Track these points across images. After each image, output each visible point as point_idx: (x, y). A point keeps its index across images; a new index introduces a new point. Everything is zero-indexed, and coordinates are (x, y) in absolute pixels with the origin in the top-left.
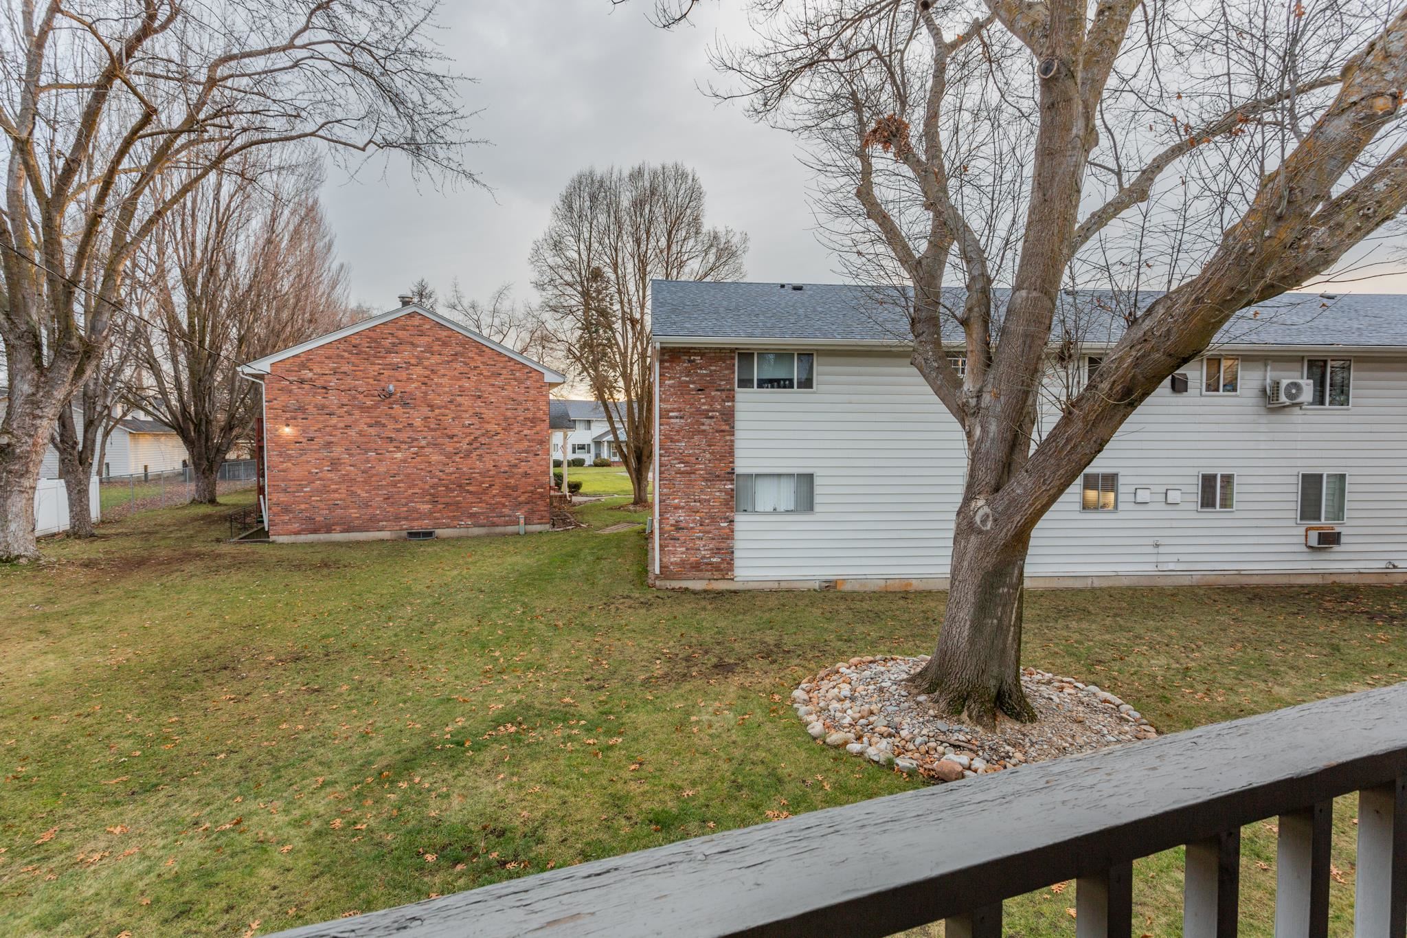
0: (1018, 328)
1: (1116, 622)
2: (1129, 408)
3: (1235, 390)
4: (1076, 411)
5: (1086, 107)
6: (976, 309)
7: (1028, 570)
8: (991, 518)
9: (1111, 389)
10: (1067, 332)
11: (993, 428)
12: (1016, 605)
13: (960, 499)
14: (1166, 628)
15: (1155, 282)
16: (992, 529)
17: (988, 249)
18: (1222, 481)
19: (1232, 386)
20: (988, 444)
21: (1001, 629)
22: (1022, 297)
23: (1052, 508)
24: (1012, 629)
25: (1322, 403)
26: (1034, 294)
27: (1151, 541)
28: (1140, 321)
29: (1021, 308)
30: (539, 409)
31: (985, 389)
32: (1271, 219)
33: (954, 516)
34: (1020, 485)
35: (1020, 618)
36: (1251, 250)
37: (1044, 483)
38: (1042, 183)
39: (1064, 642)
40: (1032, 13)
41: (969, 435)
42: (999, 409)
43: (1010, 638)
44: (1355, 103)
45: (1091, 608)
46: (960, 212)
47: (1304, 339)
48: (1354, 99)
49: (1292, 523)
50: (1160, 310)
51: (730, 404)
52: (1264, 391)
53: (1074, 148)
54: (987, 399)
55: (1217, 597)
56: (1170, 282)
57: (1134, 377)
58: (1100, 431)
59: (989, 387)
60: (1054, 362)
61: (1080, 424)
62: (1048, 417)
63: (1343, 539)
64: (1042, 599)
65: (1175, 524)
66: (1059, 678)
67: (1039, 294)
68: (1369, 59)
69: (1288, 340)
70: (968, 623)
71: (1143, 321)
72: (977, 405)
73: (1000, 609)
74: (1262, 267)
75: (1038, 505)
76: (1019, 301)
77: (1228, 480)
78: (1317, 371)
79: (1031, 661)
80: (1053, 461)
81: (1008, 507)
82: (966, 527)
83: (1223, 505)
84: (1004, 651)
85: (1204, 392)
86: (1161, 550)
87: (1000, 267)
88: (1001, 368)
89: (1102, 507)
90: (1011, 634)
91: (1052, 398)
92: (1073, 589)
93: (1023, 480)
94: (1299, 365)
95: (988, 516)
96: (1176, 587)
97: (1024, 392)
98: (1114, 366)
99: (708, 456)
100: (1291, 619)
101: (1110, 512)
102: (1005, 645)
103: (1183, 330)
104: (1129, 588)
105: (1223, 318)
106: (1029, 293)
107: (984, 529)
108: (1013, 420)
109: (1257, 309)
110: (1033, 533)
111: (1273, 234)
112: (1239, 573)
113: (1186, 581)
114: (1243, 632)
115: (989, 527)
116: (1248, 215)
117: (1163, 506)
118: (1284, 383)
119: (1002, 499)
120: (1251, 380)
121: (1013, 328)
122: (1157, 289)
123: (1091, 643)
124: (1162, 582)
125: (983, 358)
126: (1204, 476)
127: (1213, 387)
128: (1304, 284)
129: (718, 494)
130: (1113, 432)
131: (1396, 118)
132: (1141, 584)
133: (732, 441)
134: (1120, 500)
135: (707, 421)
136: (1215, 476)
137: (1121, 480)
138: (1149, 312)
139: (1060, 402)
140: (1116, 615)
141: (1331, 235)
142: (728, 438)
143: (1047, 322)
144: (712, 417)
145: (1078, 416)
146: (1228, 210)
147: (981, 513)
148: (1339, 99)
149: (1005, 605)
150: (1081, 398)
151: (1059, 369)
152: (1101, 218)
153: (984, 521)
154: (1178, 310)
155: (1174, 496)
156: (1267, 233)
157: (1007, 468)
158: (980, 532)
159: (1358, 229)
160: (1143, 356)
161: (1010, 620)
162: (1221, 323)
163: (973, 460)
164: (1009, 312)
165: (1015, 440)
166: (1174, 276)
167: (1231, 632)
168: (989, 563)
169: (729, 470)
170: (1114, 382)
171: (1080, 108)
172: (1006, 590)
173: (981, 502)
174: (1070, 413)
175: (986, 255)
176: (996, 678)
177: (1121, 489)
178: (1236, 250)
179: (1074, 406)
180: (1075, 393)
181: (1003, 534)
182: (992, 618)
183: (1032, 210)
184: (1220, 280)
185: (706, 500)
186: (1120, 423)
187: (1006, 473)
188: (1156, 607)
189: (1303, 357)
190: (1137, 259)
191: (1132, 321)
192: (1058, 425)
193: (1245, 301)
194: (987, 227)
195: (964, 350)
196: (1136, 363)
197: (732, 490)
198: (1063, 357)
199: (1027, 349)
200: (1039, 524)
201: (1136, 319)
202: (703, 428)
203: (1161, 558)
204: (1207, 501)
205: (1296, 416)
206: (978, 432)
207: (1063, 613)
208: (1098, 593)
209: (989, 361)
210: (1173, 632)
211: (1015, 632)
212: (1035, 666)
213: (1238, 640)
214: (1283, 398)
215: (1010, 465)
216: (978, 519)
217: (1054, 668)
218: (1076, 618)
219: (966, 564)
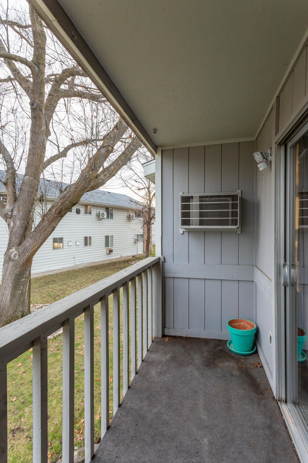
0: (26, 188)
1: (63, 282)
2: (61, 218)
3: (91, 214)
4: (45, 218)
5: (46, 122)
6: (10, 180)
7: (32, 272)
8: (17, 255)
9: (55, 211)
10: (42, 192)
11: (18, 223)
12: (28, 284)
13: (6, 249)
14: (76, 281)
15: (67, 181)
16: (18, 259)
17: (14, 159)
18: (89, 239)
19: (90, 213)
20: (16, 229)
21: (23, 294)
22: (27, 178)
23: (39, 250)
24: (27, 293)
25: (108, 218)
26: (31, 178)
27: (72, 257)
28: (63, 192)
29: (27, 182)
31: (14, 209)
32: (91, 170)
33: (3, 256)
34: (28, 242)
35: (30, 288)
36: (87, 177)
37: (36, 241)
38: (33, 142)
39: (47, 293)
40: (28, 84)
41: (9, 225)
42: (19, 216)
43: (26, 296)
44: (105, 146)
45: (56, 280)
46: (2, 143)
47: (104, 202)
48: (105, 145)
49: (103, 248)
50: (68, 189)
52: (97, 215)
53: (43, 134)
54: (15, 212)
55: (88, 270)
56: (71, 182)
57: (61, 208)
58: (53, 224)
59: (16, 208)
60: (38, 201)
61: (47, 222)
62: (37, 220)
63: (113, 251)
64: (41, 280)
65: (79, 251)
66: (45, 305)
67: (33, 179)
68: (108, 137)
69: (101, 202)
70: (9, 294)
71: (64, 192)
72: (11, 215)
73: (22, 286)
74: (90, 182)
75: (34, 249)
76: (26, 179)
77: (90, 238)
78: (107, 210)
79: (36, 302)
80: (39, 234)
81: (24, 251)
82: (8, 259)
83: (89, 245)
84: (24, 301)
85: (84, 214)
86: (75, 259)
87: (19, 166)
88: (20, 202)
89: (59, 248)
90: (26, 294)
91: (38, 213)
92: (51, 275)
93: (29, 241)
94: (104, 208)
95: (16, 254)
96: (79, 269)
97: (29, 211)
98: (56, 204)
100: (103, 272)
101: (61, 249)
102: (24, 299)
103: (73, 196)
104: (67, 271)
105: (82, 194)
106: (29, 178)
107: (15, 259)
108: (25, 220)
109: (91, 193)
110: (34, 259)
111: (92, 174)
112: (94, 263)
113: (81, 267)
114: (94, 278)
115: (17, 258)
116: (86, 167)
117: (75, 246)
118: (101, 213)
119: (21, 248)
120: (94, 211)
121: (24, 188)
122: (67, 183)
123: (55, 291)
124: (76, 268)
125: (13, 198)
126: (85, 237)
127: (86, 213)
128: (100, 188)
130: (57, 224)
131: (113, 152)
132: (70, 270)
134: (64, 245)
136: (87, 237)
137: (64, 239)
138: (65, 189)
139: (40, 214)
140: (63, 280)
141: (104, 177)
143: (36, 188)
145: (46, 219)
146: (82, 166)
147: (13, 253)
148: (103, 144)
149: (24, 285)
150: (47, 214)
151: (40, 204)
152: (53, 159)
153: (15, 256)
154: (72, 190)
155: (78, 243)
156: (90, 173)
157: (23, 237)
158: (13, 260)
159: (109, 177)
160: (64, 202)
161: (26, 290)
162: (82, 195)
163: (10, 235)
164: (23, 183)
165: (26, 227)
166: (72, 180)
167: (91, 279)
168: (17, 271)
170: (56, 209)
171: (44, 122)
172: (24, 279)
173: (14, 250)
174: (44, 218)
175: (14, 161)
176: (21, 312)
177: (64, 242)
178: (84, 176)
179: (45, 216)
180: (46, 212)
181: (22, 260)
182: (19, 291)
183: (30, 150)
184: (81, 184)
186: (59, 222)
187: (23, 238)
188: (74, 276)
189: (104, 207)
190: (61, 173)
191: (61, 191)
192: (40, 222)
193: (87, 190)
194: (14, 151)
195: (6, 194)
196: (62, 204)
198: (41, 200)
199: (29, 196)
200: (35, 256)
201: (62, 191)
203: (75, 261)
204: (86, 244)
205: (104, 221)
206: (12, 224)
207: (47, 283)
208: (58, 275)
209: (15, 199)
210: (78, 282)
211: (28, 293)
212: (37, 303)
213: (92, 280)
214: (101, 217)
215: (25, 236)
216: (12, 256)
217: (43, 302)
218: (51, 284)
219: (8, 273)
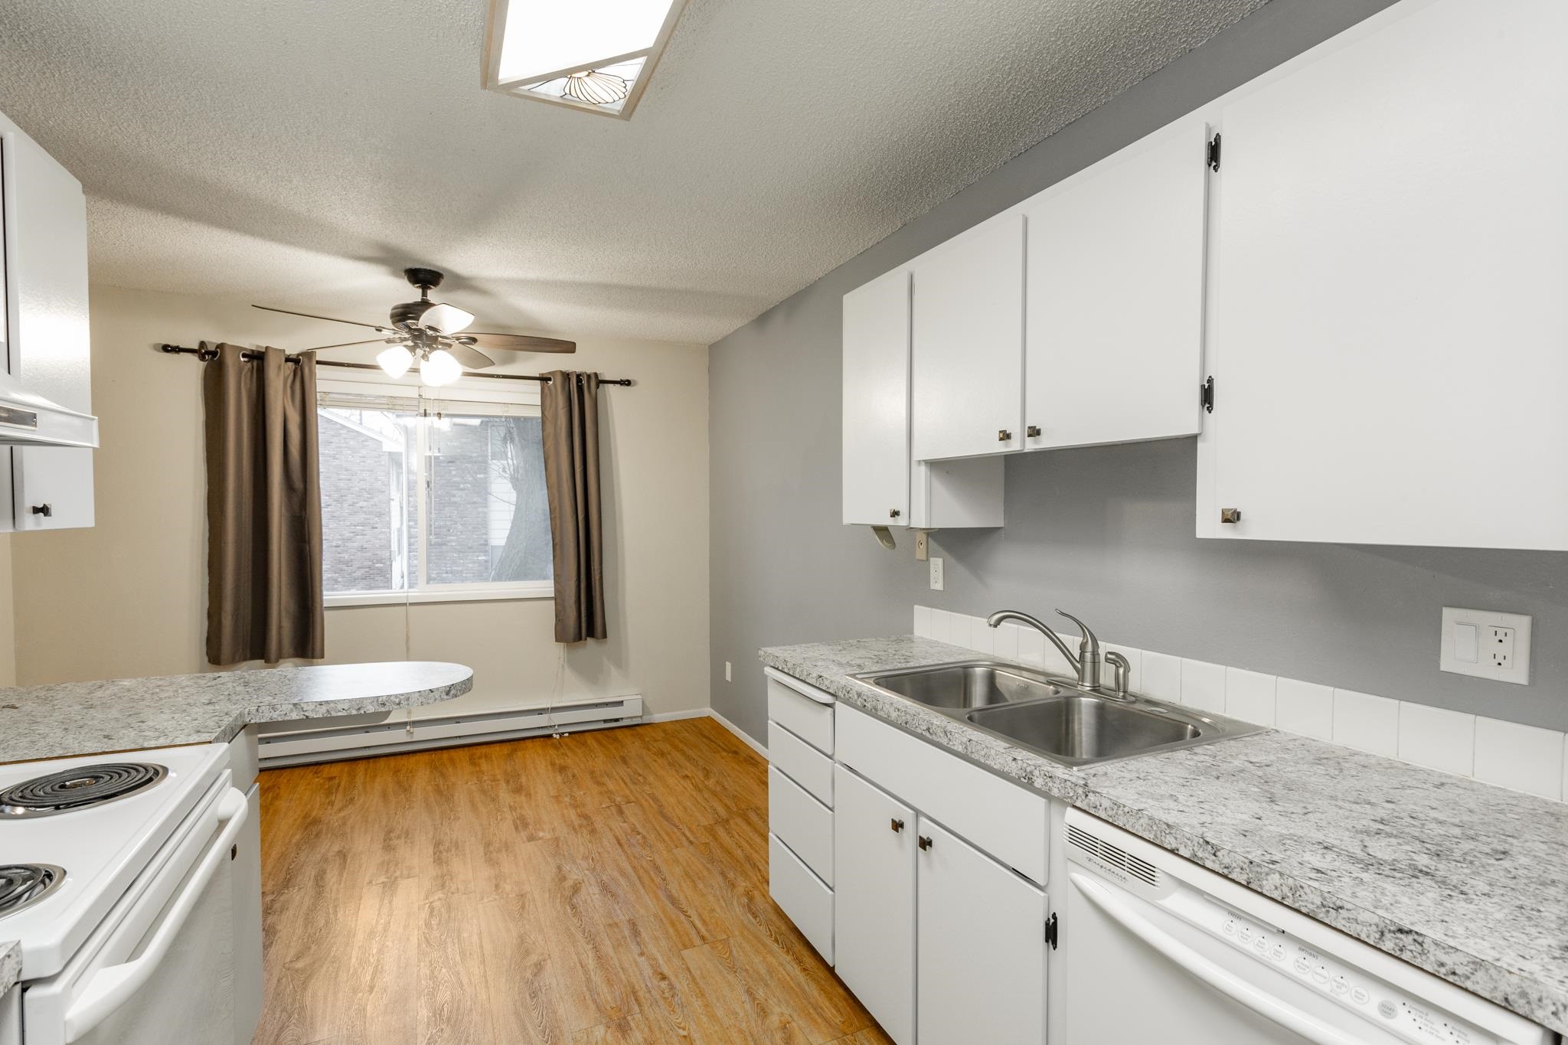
30: (377, 480)
51: (482, 476)
99: (460, 527)
129: (471, 565)
133: (485, 513)
135: (460, 493)
142: (480, 510)
144: (462, 489)
169: (482, 542)
185: (458, 572)
197: (486, 561)
202: (455, 499)
